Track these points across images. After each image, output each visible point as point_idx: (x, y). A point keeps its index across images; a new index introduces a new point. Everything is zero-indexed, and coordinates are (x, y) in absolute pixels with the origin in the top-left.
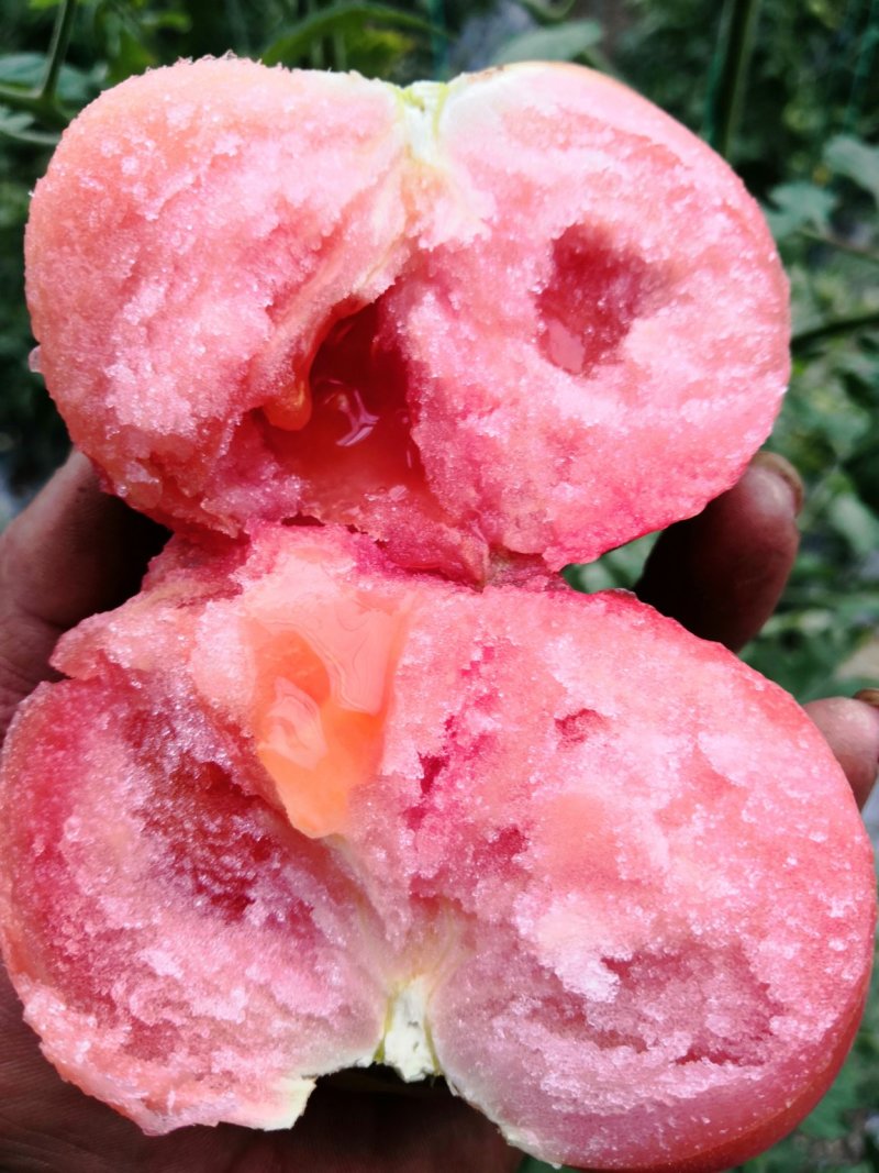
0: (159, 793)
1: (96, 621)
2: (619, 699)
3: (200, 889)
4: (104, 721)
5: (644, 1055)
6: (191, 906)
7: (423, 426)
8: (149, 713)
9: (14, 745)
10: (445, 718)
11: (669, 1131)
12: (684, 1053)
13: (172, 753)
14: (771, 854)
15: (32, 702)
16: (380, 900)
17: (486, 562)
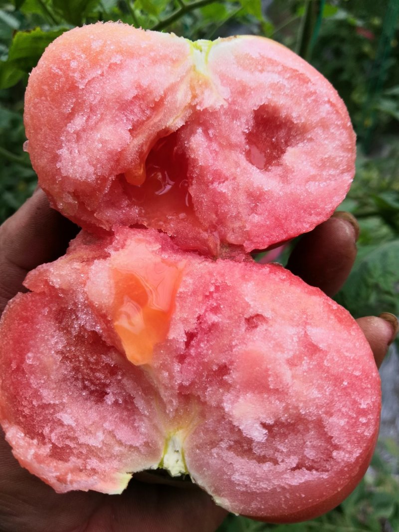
0: (69, 344)
1: (44, 266)
2: (273, 310)
3: (85, 387)
4: (46, 311)
5: (277, 466)
6: (81, 395)
7: (194, 187)
8: (66, 308)
9: (5, 320)
10: (196, 316)
11: (287, 500)
12: (294, 465)
13: (76, 326)
14: (336, 380)
15: (14, 301)
16: (165, 395)
17: (219, 247)
